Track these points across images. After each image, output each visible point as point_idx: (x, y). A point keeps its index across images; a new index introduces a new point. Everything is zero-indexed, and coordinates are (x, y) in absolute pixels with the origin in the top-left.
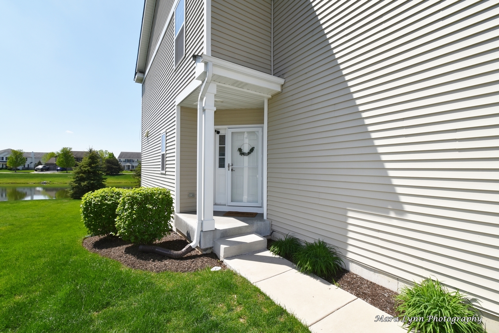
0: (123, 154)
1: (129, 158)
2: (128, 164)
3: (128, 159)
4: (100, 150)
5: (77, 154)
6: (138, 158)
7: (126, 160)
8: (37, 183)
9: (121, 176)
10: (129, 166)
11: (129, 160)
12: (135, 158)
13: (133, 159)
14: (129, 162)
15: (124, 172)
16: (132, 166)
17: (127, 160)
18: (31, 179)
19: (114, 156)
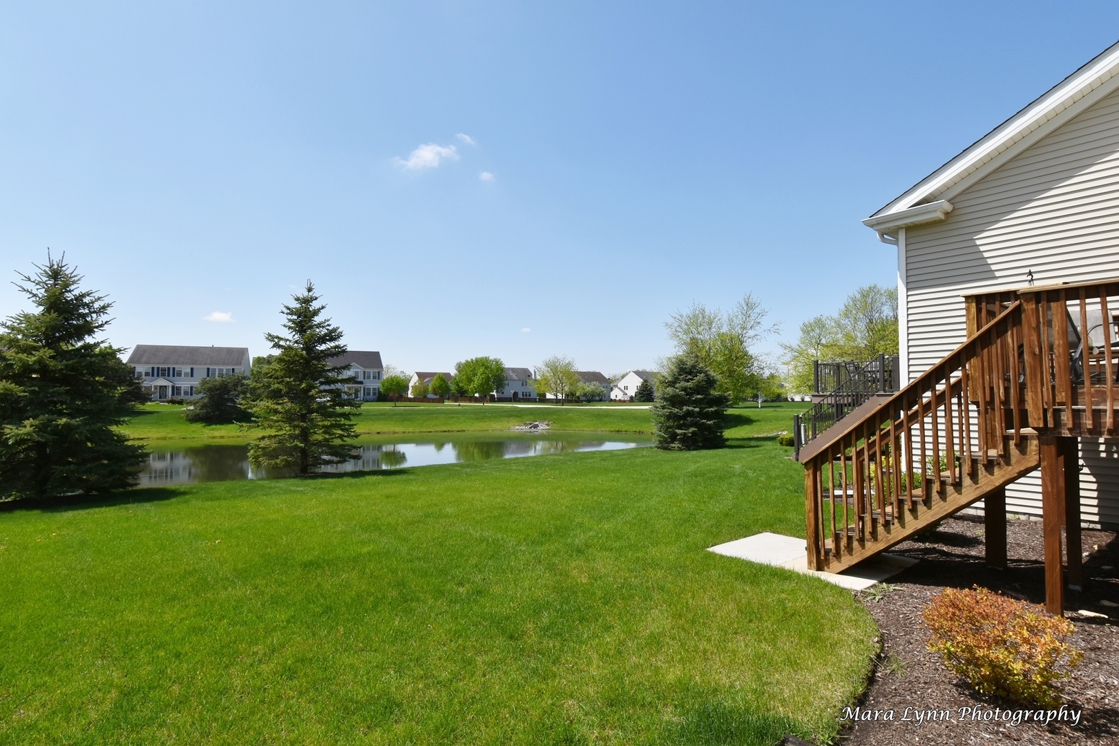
0: (145, 351)
1: (164, 363)
2: (162, 382)
3: (161, 366)
6: (192, 364)
7: (153, 368)
9: (142, 417)
10: (163, 388)
11: (163, 370)
12: (183, 364)
13: (178, 367)
14: (163, 375)
15: (149, 406)
16: (173, 387)
17: (158, 368)
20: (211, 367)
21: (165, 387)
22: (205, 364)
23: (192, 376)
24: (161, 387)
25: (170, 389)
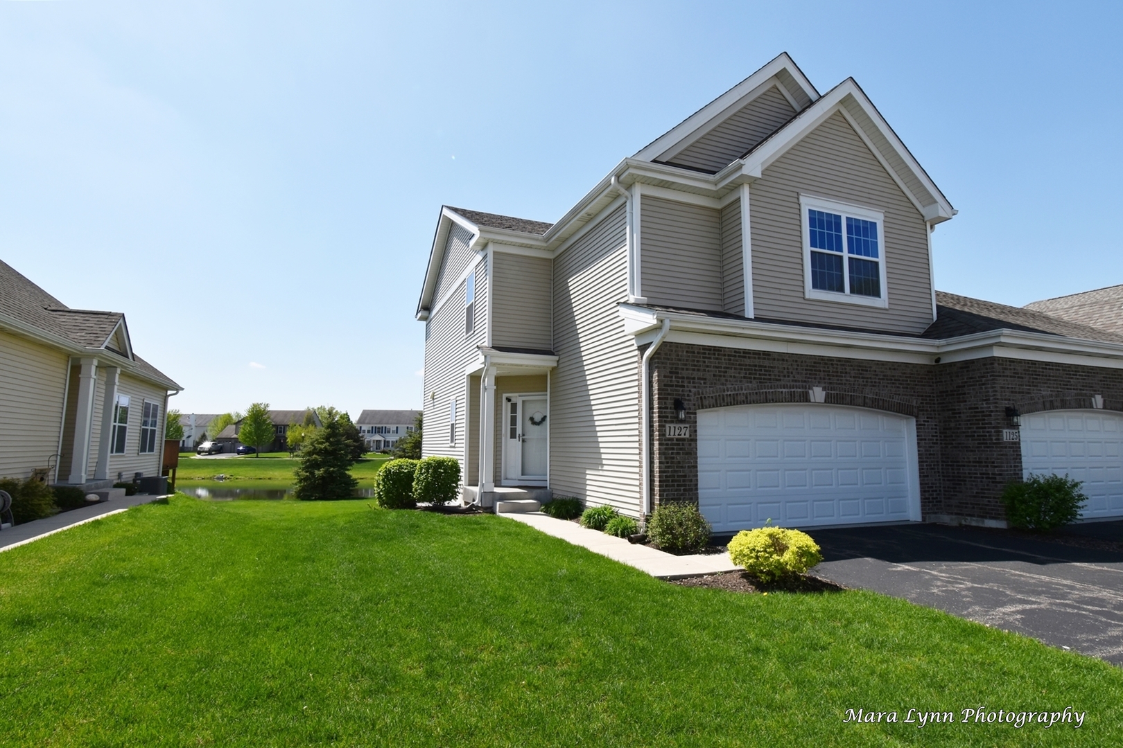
0: (368, 415)
1: (379, 423)
2: (377, 437)
3: (377, 426)
4: (320, 406)
5: (275, 417)
6: (397, 424)
7: (372, 427)
8: (208, 479)
9: (364, 464)
10: (378, 442)
11: (379, 428)
12: (391, 424)
13: (388, 426)
14: (379, 432)
15: (369, 456)
16: (385, 441)
17: (375, 427)
18: (196, 470)
19: (349, 420)
20: (410, 426)
21: (380, 441)
22: (406, 424)
23: (397, 433)
24: (377, 441)
25: (383, 443)
